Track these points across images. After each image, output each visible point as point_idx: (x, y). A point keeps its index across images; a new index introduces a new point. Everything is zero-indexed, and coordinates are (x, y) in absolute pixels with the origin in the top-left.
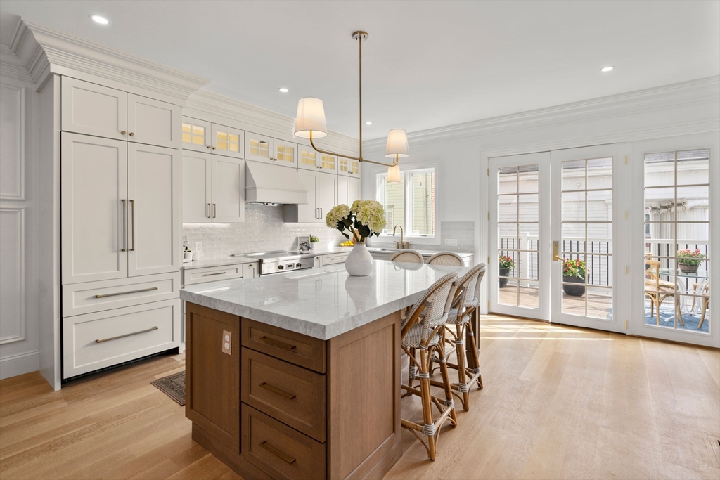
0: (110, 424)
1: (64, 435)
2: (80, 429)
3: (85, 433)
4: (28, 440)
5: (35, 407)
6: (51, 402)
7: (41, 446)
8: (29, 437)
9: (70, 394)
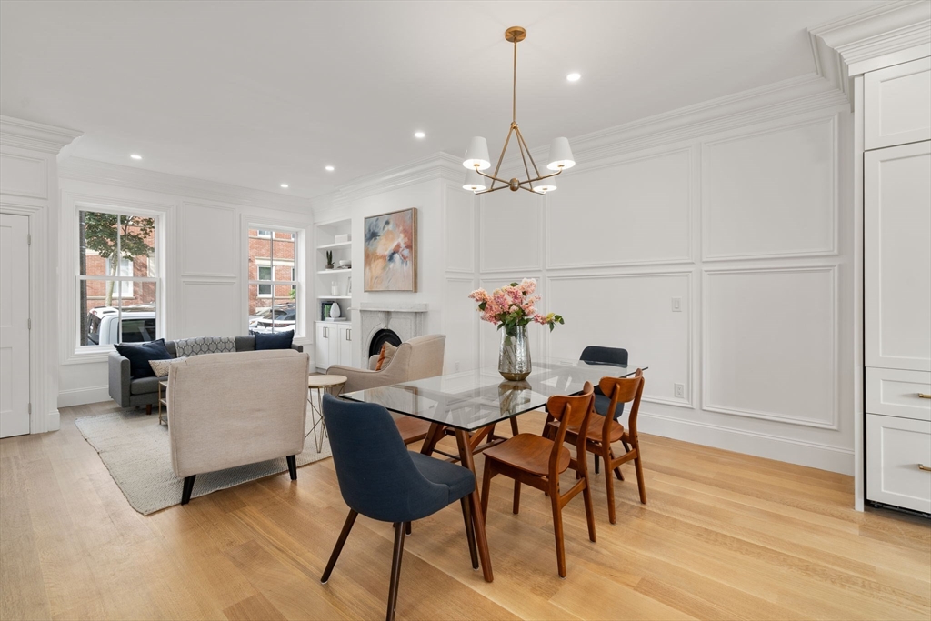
0: (895, 598)
1: (830, 566)
2: (852, 573)
3: (854, 583)
4: (794, 544)
5: (823, 514)
6: (843, 519)
7: (800, 560)
8: (795, 542)
9: (870, 524)
